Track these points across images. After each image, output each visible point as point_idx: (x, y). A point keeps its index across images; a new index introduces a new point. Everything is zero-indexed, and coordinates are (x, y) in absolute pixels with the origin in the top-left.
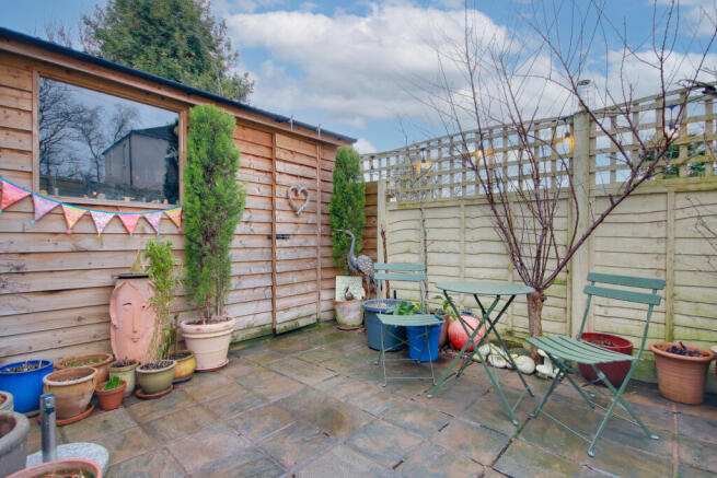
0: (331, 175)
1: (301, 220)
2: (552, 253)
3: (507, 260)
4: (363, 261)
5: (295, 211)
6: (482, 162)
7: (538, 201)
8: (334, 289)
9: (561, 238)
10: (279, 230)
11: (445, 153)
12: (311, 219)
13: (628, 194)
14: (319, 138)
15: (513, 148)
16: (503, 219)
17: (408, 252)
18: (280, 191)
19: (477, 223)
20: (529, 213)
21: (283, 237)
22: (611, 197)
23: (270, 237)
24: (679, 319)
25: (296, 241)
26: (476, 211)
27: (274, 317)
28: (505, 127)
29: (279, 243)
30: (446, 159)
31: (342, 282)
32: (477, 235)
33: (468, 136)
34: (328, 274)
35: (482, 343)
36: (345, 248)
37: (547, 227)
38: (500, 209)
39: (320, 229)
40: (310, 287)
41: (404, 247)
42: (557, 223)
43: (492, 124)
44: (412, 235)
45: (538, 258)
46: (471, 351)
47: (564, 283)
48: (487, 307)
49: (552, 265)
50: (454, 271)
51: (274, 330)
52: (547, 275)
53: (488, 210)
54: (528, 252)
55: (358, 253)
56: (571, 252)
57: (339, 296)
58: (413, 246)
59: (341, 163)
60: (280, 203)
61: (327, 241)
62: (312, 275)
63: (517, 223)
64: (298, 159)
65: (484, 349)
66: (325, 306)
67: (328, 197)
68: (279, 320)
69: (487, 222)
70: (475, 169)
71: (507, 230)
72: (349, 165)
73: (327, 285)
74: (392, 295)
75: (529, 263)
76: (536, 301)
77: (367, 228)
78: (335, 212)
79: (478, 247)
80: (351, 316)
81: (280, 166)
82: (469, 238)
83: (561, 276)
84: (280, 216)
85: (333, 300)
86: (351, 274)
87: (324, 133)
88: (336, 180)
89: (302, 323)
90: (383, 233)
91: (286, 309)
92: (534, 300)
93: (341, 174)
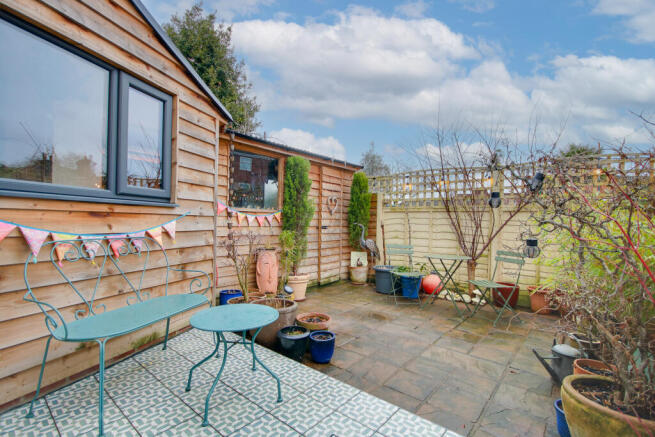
0: (349, 189)
1: (333, 217)
2: (481, 240)
3: (456, 244)
4: (369, 243)
5: (330, 212)
6: (443, 187)
7: (474, 212)
8: (349, 260)
9: (485, 232)
10: (324, 223)
11: (421, 180)
12: (337, 216)
13: (518, 211)
14: (345, 167)
15: (460, 181)
16: (454, 220)
17: (396, 238)
18: (324, 200)
19: (439, 222)
20: (468, 218)
21: (325, 228)
22: (510, 212)
23: (318, 228)
24: (542, 275)
25: (330, 230)
26: (439, 215)
27: (319, 275)
28: (456, 169)
29: (323, 231)
30: (421, 184)
31: (355, 255)
32: (440, 229)
33: (435, 172)
34: (346, 250)
35: (442, 290)
36: (358, 235)
37: (478, 226)
38: (453, 215)
39: (342, 222)
40: (336, 258)
41: (394, 234)
42: (484, 224)
43: (449, 167)
44: (400, 228)
45: (473, 243)
46: (436, 294)
47: (487, 256)
48: (448, 267)
49: (480, 247)
50: (426, 249)
51: (319, 283)
52: (478, 252)
53: (446, 215)
54: (468, 239)
55: (366, 238)
56: (490, 240)
57: (353, 263)
58: (400, 235)
59: (357, 182)
60: (324, 207)
61: (345, 230)
62: (337, 250)
63: (463, 223)
64: (332, 180)
65: (445, 292)
66: (344, 270)
67: (347, 203)
68: (322, 276)
69: (444, 221)
70: (439, 191)
71: (456, 226)
72: (362, 185)
73: (345, 257)
74: (387, 262)
75: (469, 245)
76: (472, 265)
77: (371, 222)
78: (352, 212)
79: (439, 236)
80: (361, 276)
81: (324, 186)
82: (434, 230)
83: (485, 252)
84: (324, 215)
85: (349, 267)
86: (361, 250)
87: (348, 165)
88: (353, 193)
89: (332, 280)
90: (382, 226)
91: (325, 271)
92: (471, 265)
93: (357, 189)
